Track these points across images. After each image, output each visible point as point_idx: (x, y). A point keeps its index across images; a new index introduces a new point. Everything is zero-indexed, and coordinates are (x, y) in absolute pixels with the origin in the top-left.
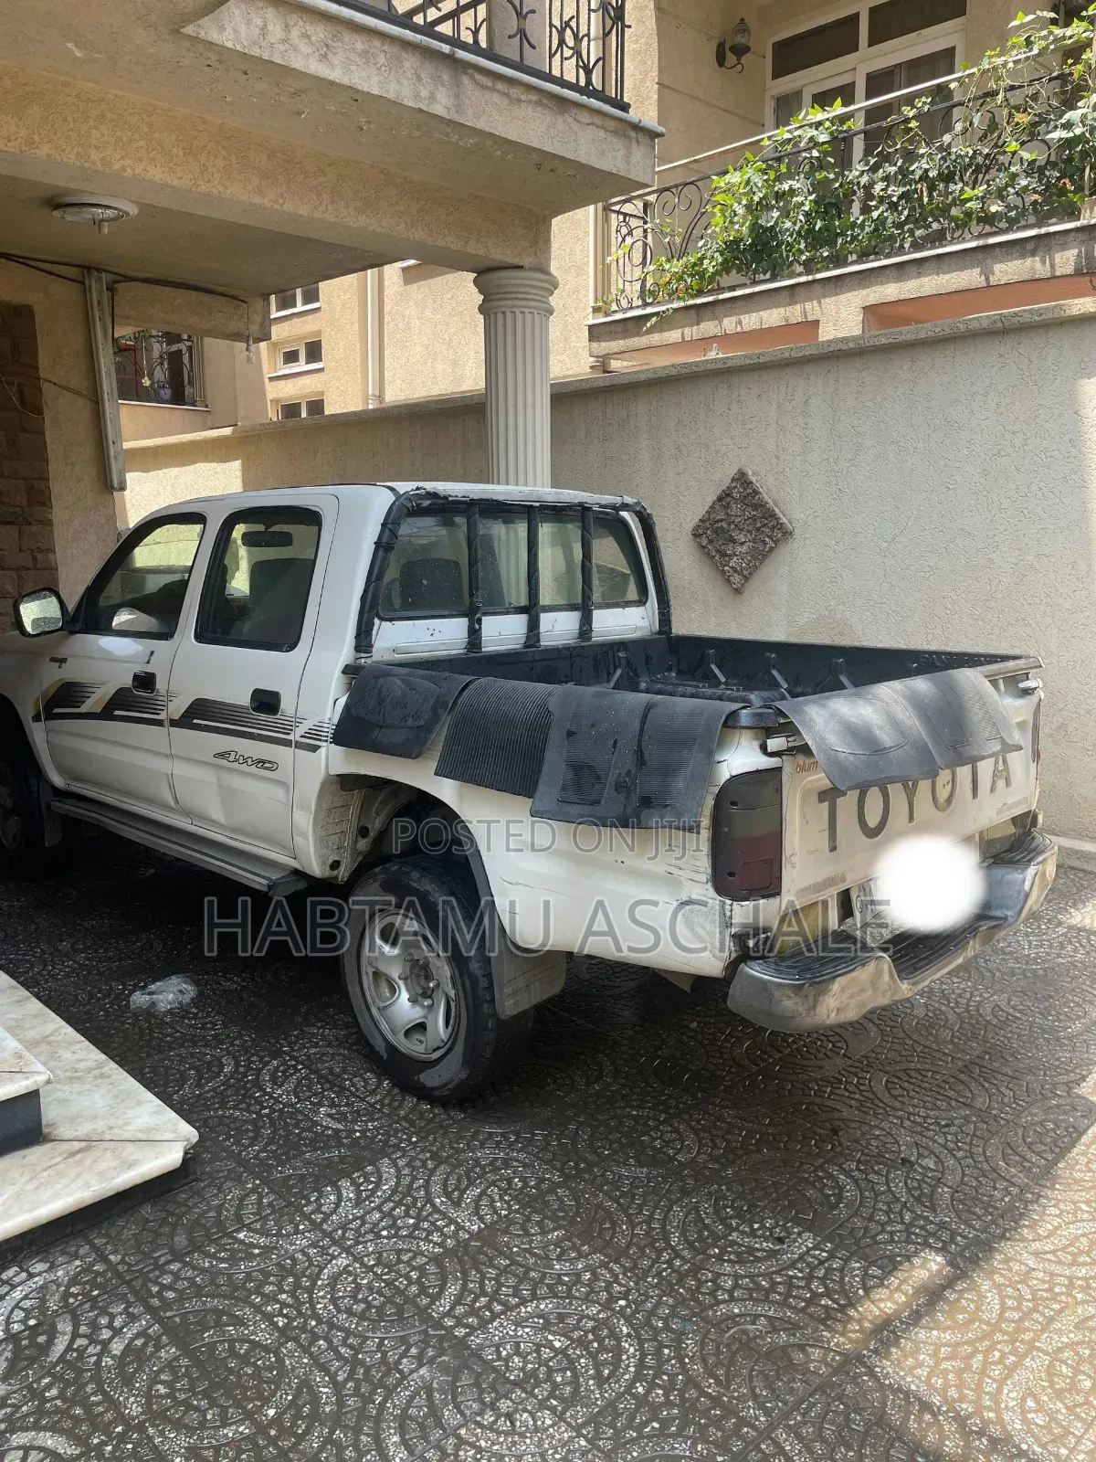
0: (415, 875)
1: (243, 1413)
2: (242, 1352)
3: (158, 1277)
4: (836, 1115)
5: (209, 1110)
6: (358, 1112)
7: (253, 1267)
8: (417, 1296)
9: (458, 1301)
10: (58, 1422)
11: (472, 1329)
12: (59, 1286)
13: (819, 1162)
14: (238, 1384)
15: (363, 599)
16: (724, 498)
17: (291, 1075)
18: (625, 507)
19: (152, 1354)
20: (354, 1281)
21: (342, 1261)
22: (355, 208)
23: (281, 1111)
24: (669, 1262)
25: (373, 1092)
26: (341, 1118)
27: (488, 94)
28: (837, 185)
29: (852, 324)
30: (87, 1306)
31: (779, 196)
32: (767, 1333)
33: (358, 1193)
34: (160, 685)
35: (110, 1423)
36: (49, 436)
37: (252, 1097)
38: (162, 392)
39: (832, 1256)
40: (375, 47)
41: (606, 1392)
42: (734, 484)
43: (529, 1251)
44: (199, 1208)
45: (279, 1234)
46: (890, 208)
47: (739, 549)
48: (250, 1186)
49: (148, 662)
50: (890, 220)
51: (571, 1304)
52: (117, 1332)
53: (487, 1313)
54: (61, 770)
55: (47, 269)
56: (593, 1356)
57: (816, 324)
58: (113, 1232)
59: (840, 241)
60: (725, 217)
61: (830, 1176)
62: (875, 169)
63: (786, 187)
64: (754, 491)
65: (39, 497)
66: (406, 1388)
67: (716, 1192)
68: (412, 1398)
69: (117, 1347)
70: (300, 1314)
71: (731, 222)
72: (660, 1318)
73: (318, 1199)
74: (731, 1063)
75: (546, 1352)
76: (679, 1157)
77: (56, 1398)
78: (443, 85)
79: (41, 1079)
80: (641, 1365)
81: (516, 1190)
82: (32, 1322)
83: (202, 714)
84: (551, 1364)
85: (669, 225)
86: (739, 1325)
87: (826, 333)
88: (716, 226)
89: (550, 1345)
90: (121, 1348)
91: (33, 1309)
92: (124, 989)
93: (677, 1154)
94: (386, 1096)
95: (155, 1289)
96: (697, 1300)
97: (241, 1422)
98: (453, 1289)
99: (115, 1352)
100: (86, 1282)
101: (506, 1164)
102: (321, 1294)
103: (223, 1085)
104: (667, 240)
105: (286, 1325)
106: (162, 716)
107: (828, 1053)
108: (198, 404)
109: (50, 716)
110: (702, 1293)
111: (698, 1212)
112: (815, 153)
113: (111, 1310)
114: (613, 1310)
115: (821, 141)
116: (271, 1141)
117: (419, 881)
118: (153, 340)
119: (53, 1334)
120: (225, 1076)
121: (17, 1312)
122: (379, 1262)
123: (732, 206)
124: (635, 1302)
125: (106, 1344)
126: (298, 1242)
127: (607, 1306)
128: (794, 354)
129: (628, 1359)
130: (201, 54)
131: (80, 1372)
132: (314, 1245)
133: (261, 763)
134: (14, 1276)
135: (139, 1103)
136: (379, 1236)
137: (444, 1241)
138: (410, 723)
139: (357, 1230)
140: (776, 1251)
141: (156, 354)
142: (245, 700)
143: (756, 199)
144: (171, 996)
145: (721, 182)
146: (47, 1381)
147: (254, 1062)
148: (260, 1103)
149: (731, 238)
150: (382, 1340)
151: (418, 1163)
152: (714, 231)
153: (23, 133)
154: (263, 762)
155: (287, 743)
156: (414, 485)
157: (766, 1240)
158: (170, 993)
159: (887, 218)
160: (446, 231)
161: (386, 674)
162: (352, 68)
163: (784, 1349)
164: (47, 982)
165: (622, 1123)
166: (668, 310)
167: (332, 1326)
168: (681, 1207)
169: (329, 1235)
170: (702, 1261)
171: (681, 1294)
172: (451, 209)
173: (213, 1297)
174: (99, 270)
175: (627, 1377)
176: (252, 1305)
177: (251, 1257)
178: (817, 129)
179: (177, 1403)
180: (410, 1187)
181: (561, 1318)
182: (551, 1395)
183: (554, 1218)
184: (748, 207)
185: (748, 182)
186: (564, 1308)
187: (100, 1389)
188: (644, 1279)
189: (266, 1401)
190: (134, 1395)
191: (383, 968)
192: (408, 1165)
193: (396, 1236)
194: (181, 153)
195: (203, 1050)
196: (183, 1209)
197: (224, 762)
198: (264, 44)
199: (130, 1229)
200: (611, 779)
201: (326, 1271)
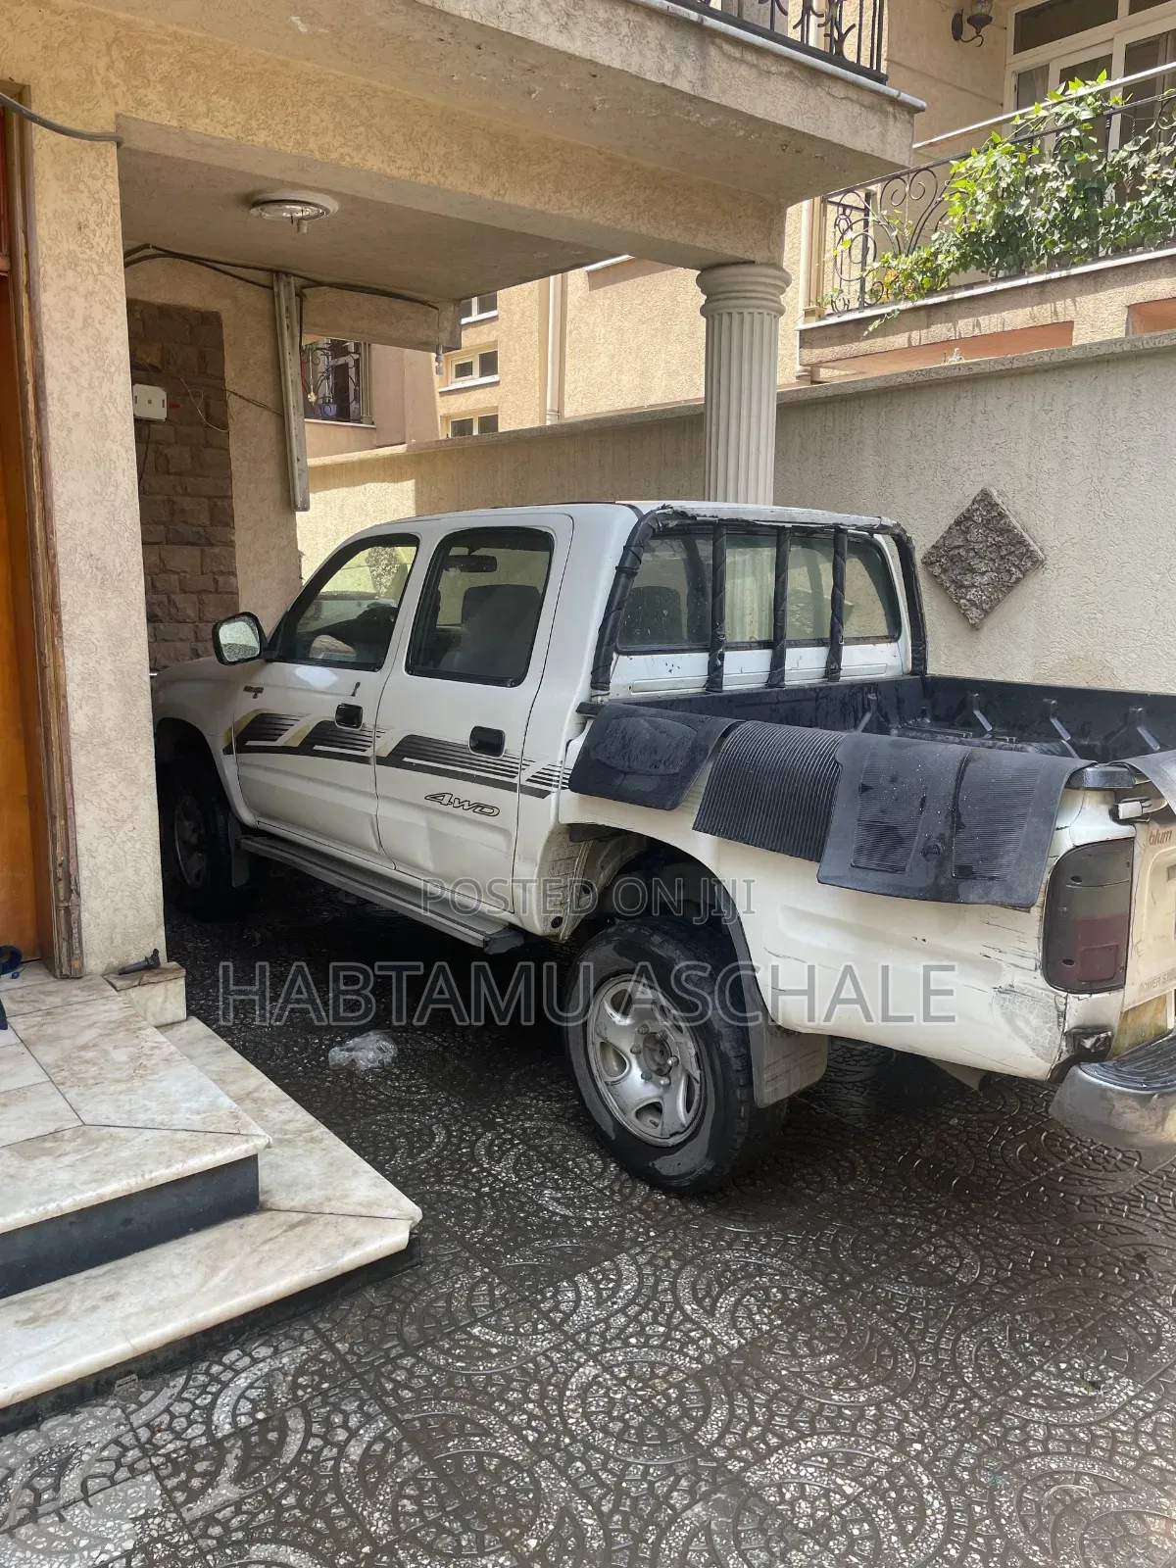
0: (657, 939)
1: (501, 1541)
2: (492, 1467)
3: (392, 1372)
4: (1139, 1239)
5: (425, 1184)
6: (585, 1197)
7: (491, 1368)
8: (679, 1418)
9: (726, 1430)
10: (299, 1535)
11: (748, 1465)
12: (286, 1374)
13: (1128, 1294)
14: (493, 1507)
15: (602, 629)
16: (963, 522)
17: (508, 1150)
18: (883, 529)
19: (393, 1464)
20: (606, 1395)
21: (590, 1370)
22: (578, 199)
23: (502, 1190)
24: (965, 1401)
25: (600, 1176)
26: (568, 1203)
27: (736, 66)
28: (1100, 168)
29: (1114, 325)
30: (318, 1400)
31: (1030, 181)
32: (1094, 1495)
33: (599, 1292)
34: (367, 719)
35: (356, 1541)
36: (234, 452)
37: (468, 1172)
38: (327, 408)
39: (1159, 1407)
40: (618, 15)
41: (913, 1551)
42: (976, 506)
43: (800, 1375)
44: (426, 1295)
45: (516, 1333)
46: (1164, 193)
47: (978, 579)
48: (478, 1274)
49: (353, 695)
50: (1164, 207)
51: (857, 1443)
52: (353, 1434)
53: (762, 1446)
54: (252, 806)
55: (234, 273)
56: (893, 1508)
57: (1069, 326)
58: (338, 1317)
59: (1102, 231)
60: (966, 207)
61: (1144, 1311)
62: (1146, 149)
63: (1038, 171)
64: (1000, 514)
65: (222, 517)
66: (681, 1528)
67: (1010, 1322)
68: (689, 1541)
69: (355, 1451)
70: (551, 1429)
71: (973, 212)
72: (965, 1469)
73: (554, 1296)
74: (1004, 1169)
75: (837, 1500)
76: (960, 1277)
77: (293, 1508)
78: (688, 57)
79: (261, 1142)
80: (950, 1526)
81: (775, 1302)
82: (260, 1416)
83: (414, 752)
84: (844, 1513)
85: (897, 216)
86: (1060, 1484)
87: (1082, 337)
88: (954, 216)
89: (839, 1490)
90: (359, 1452)
91: (261, 1400)
92: (321, 1043)
93: (956, 1273)
94: (613, 1182)
95: (389, 1386)
96: (1005, 1450)
97: (499, 1552)
98: (719, 1414)
99: (353, 1457)
100: (313, 1373)
101: (760, 1270)
102: (571, 1406)
103: (436, 1156)
104: (895, 234)
105: (537, 1441)
106: (369, 753)
107: (1120, 1165)
108: (363, 420)
109: (242, 749)
110: (1010, 1442)
111: (991, 1345)
112: (1075, 132)
113: (344, 1407)
114: (908, 1454)
115: (1082, 118)
116: (495, 1225)
117: (660, 945)
118: (319, 352)
119: (284, 1431)
120: (438, 1146)
121: (243, 1402)
122: (631, 1375)
123: (974, 194)
124: (932, 1446)
125: (342, 1447)
126: (539, 1344)
127: (901, 1447)
128: (1054, 358)
129: (933, 1514)
130: (434, 27)
131: (317, 1478)
132: (556, 1348)
133: (479, 807)
134: (237, 1360)
135: (355, 1173)
136: (626, 1344)
137: (701, 1356)
138: (662, 769)
139: (602, 1335)
140: (1093, 1397)
141: (322, 367)
142: (463, 737)
143: (1003, 184)
144: (371, 1055)
145: (960, 167)
146: (282, 1485)
147: (465, 1133)
148: (479, 1180)
149: (973, 230)
150: (647, 1467)
151: (660, 1262)
152: (952, 223)
153: (240, 118)
154: (478, 805)
155: (511, 787)
156: (661, 503)
157: (1078, 1383)
158: (370, 1051)
159: (1160, 204)
160: (674, 223)
161: (629, 714)
162: (594, 39)
163: (1117, 1515)
164: (240, 1032)
165: (887, 1233)
166: (893, 311)
167: (588, 1446)
168: (971, 1337)
169: (572, 1338)
170: (1005, 1404)
171: (985, 1442)
172: (680, 198)
173: (453, 1399)
174: (287, 274)
175: (935, 1536)
176: (496, 1413)
177: (491, 1357)
178: (1077, 105)
179: (427, 1524)
180: (655, 1287)
181: (849, 1459)
182: (850, 1550)
183: (823, 1339)
184: (993, 195)
185: (994, 166)
186: (850, 1447)
187: (340, 1500)
188: (939, 1419)
189: (525, 1529)
190: (379, 1510)
191: (612, 1039)
192: (649, 1263)
193: (646, 1345)
194: (401, 139)
195: (411, 1116)
196: (410, 1295)
197: (436, 805)
198: (502, 14)
199: (355, 1315)
200: (917, 843)
201: (573, 1380)
